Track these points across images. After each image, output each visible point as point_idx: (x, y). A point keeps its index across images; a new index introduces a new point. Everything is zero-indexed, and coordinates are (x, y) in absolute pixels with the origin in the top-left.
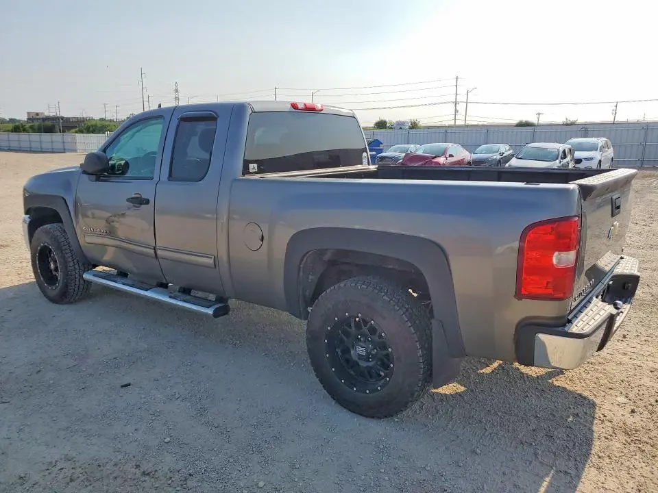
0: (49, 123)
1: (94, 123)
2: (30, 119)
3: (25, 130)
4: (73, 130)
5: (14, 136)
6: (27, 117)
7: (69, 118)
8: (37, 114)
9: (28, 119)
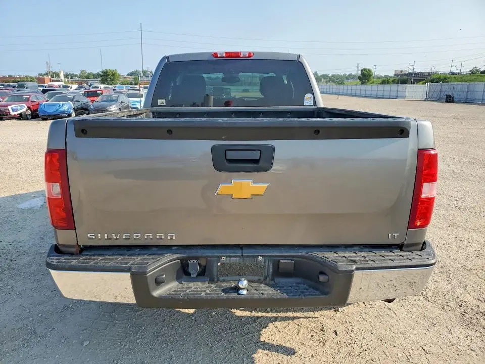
0: (406, 77)
1: (438, 76)
2: (396, 75)
3: (388, 83)
4: (421, 82)
5: (381, 87)
6: (394, 74)
7: (423, 73)
8: (401, 71)
9: (395, 75)
